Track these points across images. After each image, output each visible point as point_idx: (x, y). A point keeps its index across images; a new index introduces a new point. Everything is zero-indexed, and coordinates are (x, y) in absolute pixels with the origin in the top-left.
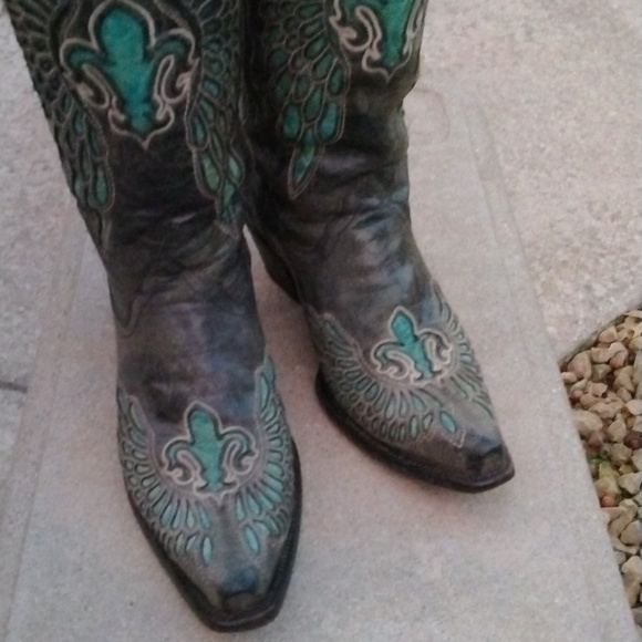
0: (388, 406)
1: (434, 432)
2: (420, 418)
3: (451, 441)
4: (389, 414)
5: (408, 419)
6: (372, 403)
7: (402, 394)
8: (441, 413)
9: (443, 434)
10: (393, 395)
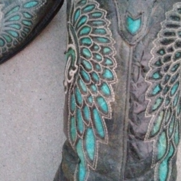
0: (11, 35)
1: (34, 13)
2: (24, 18)
3: (41, 5)
4: (16, 35)
5: (23, 26)
6: (6, 43)
7: (6, 26)
8: (23, 7)
9: (37, 8)
10: (6, 31)
